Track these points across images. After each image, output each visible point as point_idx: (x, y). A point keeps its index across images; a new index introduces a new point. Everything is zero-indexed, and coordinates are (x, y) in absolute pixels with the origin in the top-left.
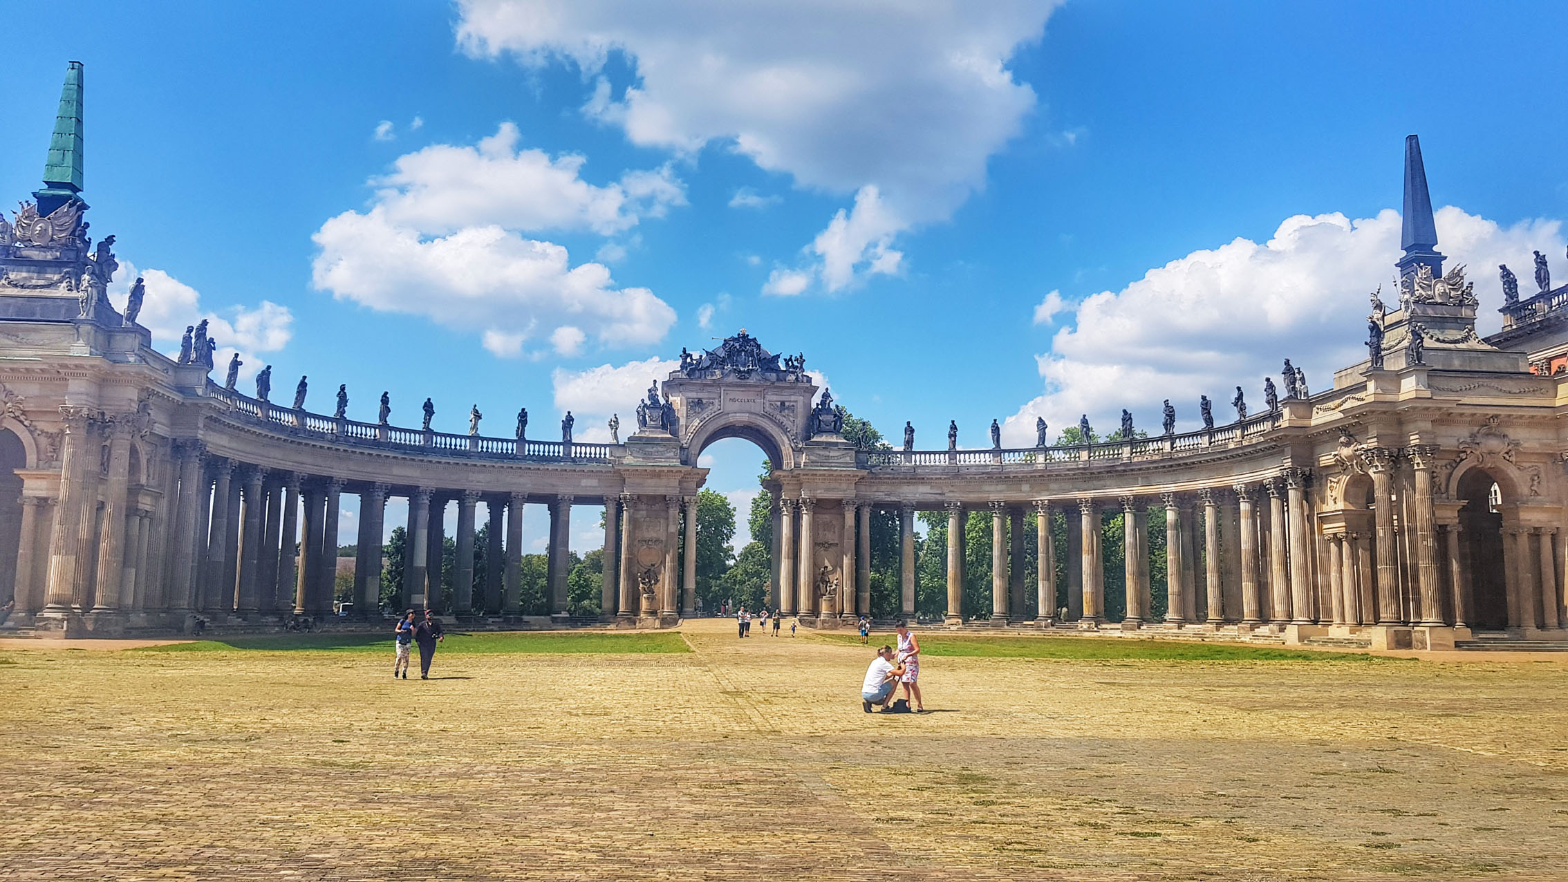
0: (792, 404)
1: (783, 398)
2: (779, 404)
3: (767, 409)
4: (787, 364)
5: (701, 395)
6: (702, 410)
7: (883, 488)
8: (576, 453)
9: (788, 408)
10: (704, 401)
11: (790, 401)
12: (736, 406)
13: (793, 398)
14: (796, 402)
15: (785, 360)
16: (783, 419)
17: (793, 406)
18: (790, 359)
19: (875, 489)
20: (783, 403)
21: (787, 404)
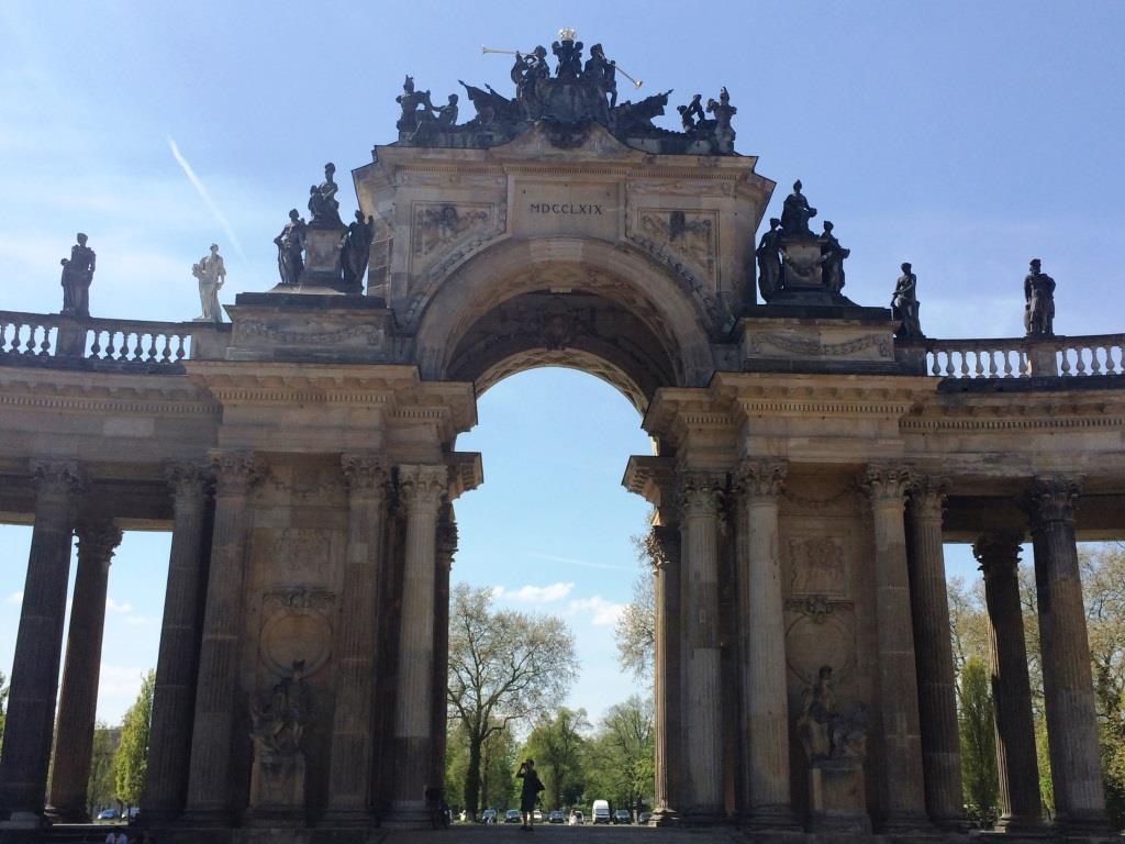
0: (703, 217)
1: (679, 204)
2: (667, 218)
3: (636, 230)
4: (687, 120)
5: (450, 196)
6: (456, 232)
7: (977, 441)
8: (96, 348)
9: (694, 228)
10: (462, 211)
11: (699, 211)
12: (550, 222)
13: (707, 202)
14: (715, 211)
15: (682, 109)
16: (679, 257)
17: (707, 223)
18: (696, 105)
19: (953, 443)
20: (678, 217)
21: (689, 218)
